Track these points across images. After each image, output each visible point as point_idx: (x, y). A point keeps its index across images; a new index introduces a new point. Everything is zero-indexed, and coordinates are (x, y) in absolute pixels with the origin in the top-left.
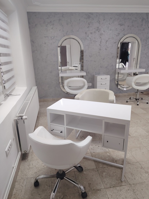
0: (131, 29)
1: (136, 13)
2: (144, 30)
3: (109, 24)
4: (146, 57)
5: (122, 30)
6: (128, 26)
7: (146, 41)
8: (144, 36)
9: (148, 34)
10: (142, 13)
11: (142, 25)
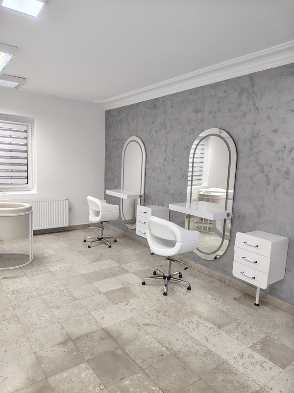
0: (215, 118)
1: (226, 80)
2: (244, 115)
3: (179, 113)
4: (252, 187)
5: (199, 121)
6: (210, 112)
7: (252, 143)
8: (245, 131)
9: (254, 124)
10: (239, 78)
11: (240, 105)
